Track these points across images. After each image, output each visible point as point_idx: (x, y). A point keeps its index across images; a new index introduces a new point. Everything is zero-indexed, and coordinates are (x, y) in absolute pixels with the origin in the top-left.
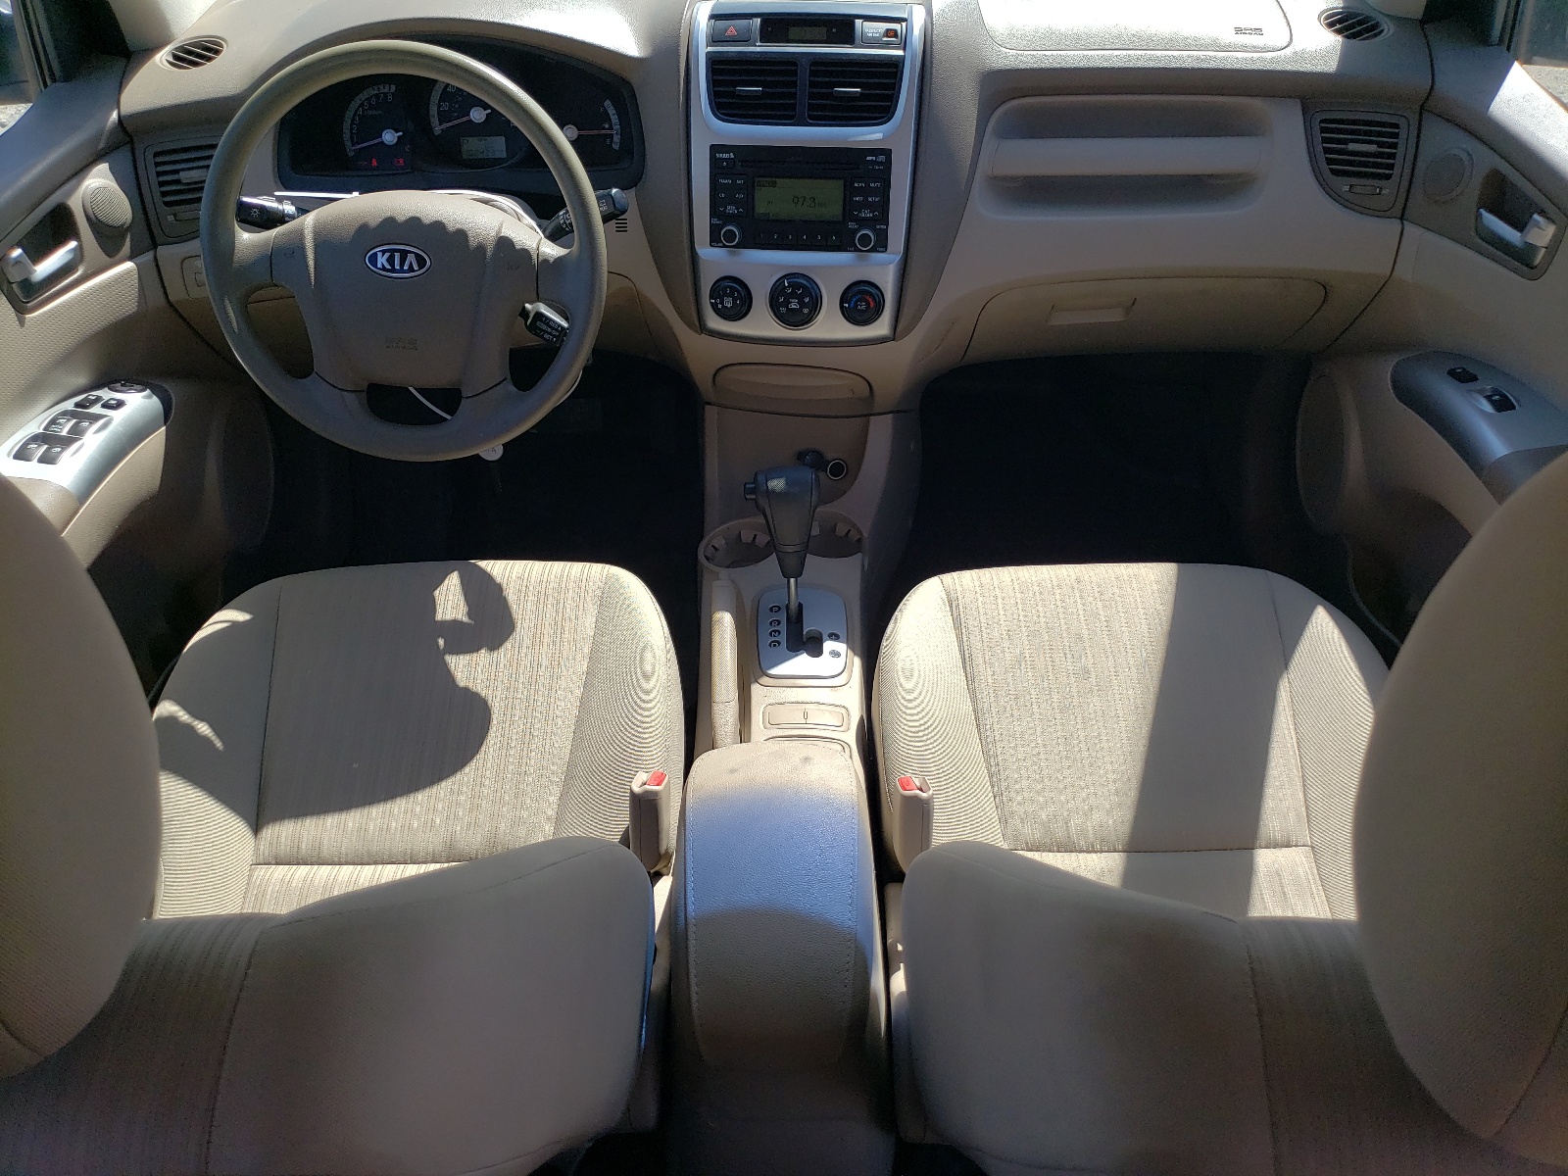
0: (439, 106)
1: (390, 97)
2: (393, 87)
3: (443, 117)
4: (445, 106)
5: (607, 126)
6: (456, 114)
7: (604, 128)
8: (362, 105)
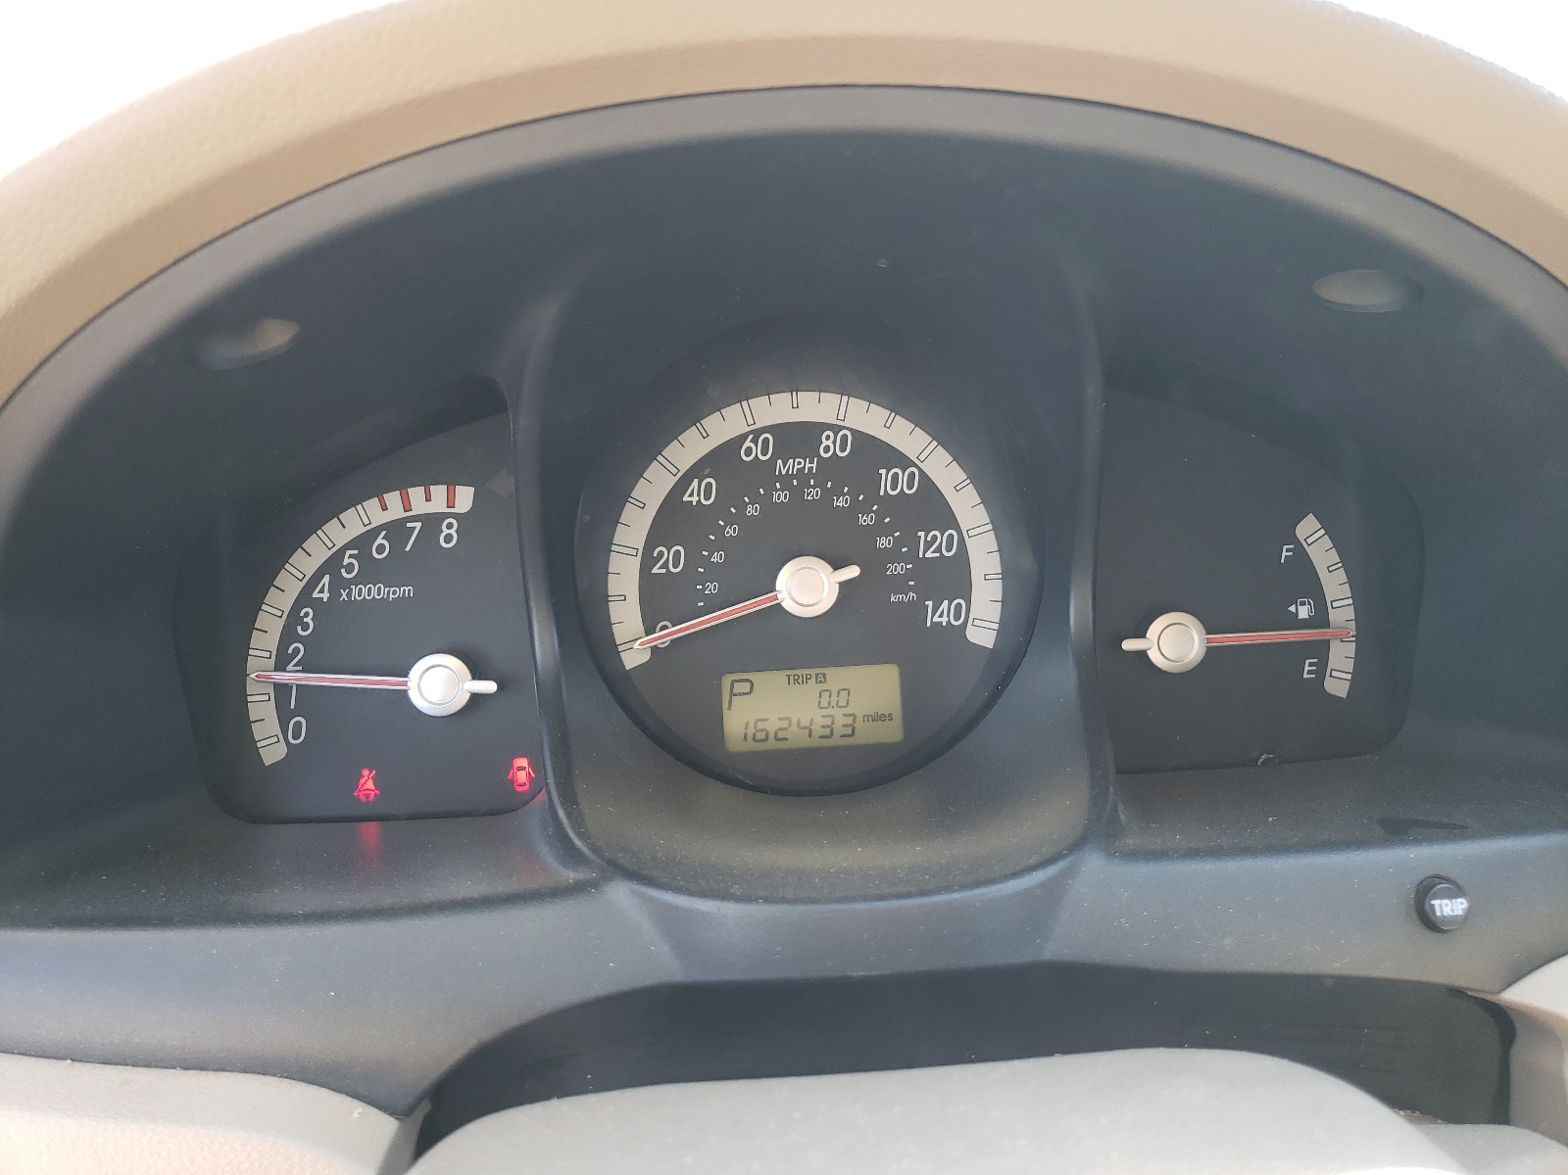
0: (648, 561)
1: (449, 532)
2: (465, 497)
3: (658, 599)
4: (672, 559)
5: (1304, 612)
6: (712, 588)
7: (1296, 623)
8: (332, 565)
